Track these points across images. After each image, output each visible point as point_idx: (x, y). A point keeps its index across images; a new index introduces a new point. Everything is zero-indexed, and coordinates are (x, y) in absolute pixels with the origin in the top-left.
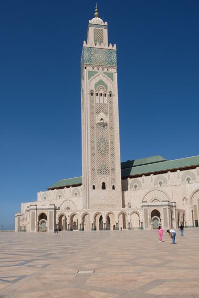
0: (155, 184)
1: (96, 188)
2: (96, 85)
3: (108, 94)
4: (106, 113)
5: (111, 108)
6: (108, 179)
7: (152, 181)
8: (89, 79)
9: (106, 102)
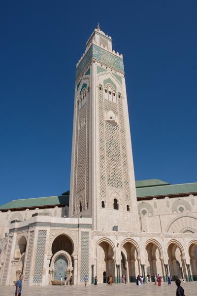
0: (174, 210)
1: (106, 206)
2: (105, 82)
3: (117, 94)
4: (116, 113)
5: (121, 110)
6: (120, 194)
7: (168, 207)
8: (98, 73)
9: (115, 101)
